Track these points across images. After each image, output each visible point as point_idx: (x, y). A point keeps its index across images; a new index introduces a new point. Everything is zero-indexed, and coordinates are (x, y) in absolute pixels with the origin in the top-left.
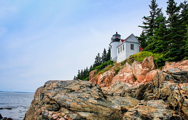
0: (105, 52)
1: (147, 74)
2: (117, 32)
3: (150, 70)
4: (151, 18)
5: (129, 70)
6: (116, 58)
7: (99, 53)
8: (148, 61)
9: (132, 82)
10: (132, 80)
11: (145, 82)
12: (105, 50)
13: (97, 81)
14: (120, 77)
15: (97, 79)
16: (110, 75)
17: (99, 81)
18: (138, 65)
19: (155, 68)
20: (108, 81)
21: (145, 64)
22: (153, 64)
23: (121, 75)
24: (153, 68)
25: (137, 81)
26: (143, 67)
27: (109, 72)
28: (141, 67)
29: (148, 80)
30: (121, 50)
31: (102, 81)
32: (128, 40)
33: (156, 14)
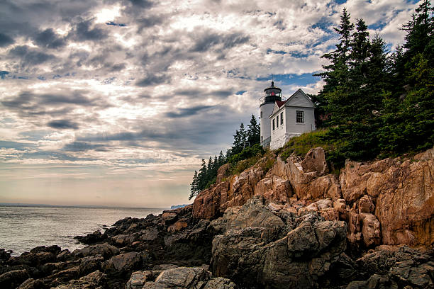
0: (253, 121)
1: (312, 183)
3: (319, 175)
5: (282, 172)
6: (269, 139)
7: (242, 124)
8: (314, 157)
9: (284, 198)
10: (284, 193)
11: (308, 199)
12: (253, 117)
13: (229, 189)
14: (266, 184)
15: (229, 185)
16: (252, 176)
17: (233, 189)
18: (297, 164)
19: (328, 171)
20: (248, 190)
21: (309, 164)
22: (323, 162)
23: (269, 182)
24: (324, 170)
25: (295, 195)
26: (304, 169)
27: (252, 171)
28: (300, 168)
29: (315, 196)
30: (278, 123)
31: (237, 191)
32: (291, 103)
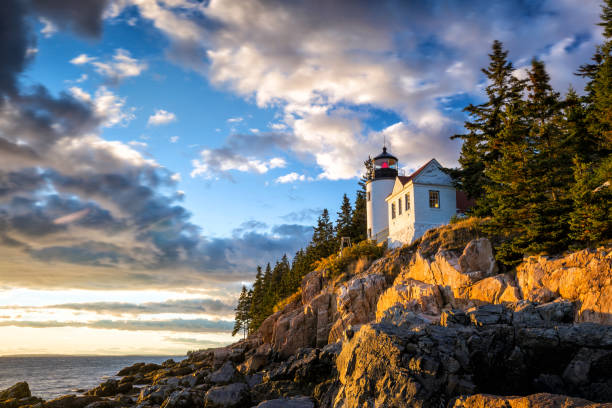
0: (346, 206)
1: (476, 287)
2: (385, 149)
3: (484, 275)
4: (490, 107)
5: (425, 274)
6: (385, 232)
8: (477, 252)
9: (434, 310)
10: (434, 303)
12: (346, 200)
13: (330, 306)
15: (330, 300)
16: (369, 286)
17: (339, 304)
18: (450, 262)
19: (497, 270)
20: (364, 306)
21: (470, 259)
22: (490, 259)
24: (491, 269)
25: (449, 305)
26: (463, 267)
27: (366, 277)
28: (458, 267)
30: (400, 208)
31: (346, 307)
32: (422, 178)
33: (509, 95)
